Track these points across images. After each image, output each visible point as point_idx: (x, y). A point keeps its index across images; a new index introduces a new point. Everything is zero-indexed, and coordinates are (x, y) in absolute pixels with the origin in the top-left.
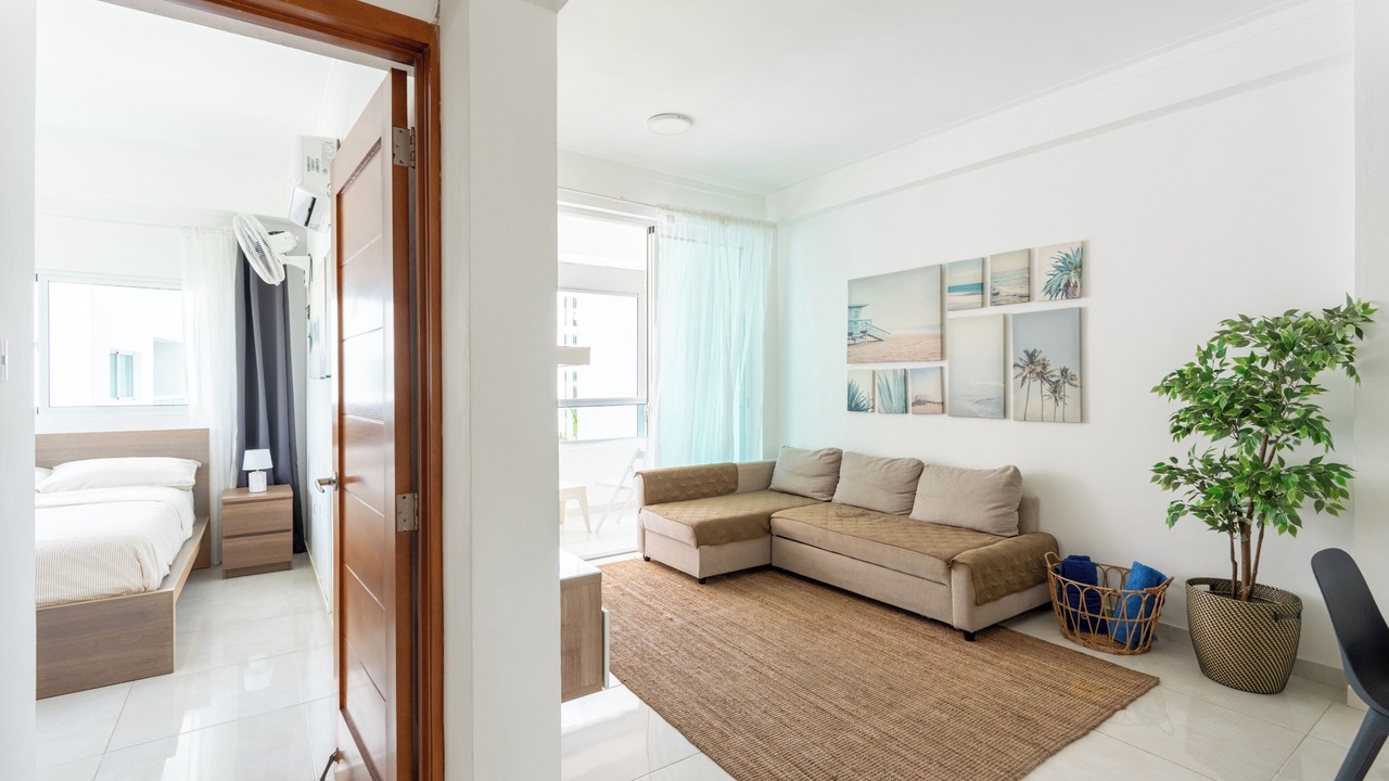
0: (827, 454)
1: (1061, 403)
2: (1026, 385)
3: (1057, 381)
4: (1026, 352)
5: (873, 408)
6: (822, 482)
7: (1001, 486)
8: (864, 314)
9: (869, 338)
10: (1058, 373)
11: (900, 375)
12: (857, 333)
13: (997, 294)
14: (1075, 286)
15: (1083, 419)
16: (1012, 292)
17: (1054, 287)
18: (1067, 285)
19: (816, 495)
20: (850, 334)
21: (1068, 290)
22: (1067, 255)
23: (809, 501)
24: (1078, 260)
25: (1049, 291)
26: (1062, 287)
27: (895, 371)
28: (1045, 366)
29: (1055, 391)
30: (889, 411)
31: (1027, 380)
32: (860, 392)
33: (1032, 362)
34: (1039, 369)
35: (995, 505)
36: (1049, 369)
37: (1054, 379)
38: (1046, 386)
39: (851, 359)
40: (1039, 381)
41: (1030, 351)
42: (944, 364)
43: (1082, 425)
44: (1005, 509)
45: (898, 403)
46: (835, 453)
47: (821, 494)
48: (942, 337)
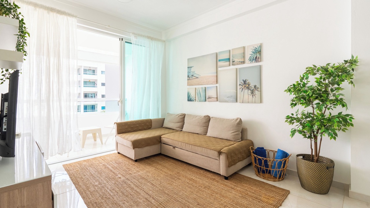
0: (181, 115)
1: (254, 97)
2: (243, 91)
3: (253, 90)
4: (243, 80)
5: (195, 100)
6: (179, 124)
7: (236, 125)
8: (192, 70)
9: (194, 77)
10: (253, 87)
11: (204, 89)
12: (190, 76)
14: (259, 58)
15: (261, 102)
17: (252, 58)
18: (256, 58)
20: (188, 76)
21: (256, 59)
22: (256, 48)
23: (175, 131)
24: (259, 49)
25: (250, 60)
26: (254, 58)
27: (202, 88)
28: (249, 85)
29: (252, 93)
30: (200, 101)
31: (243, 90)
32: (191, 95)
33: (245, 84)
34: (247, 86)
35: (234, 131)
36: (250, 86)
37: (252, 89)
38: (250, 91)
39: (189, 84)
40: (247, 90)
41: (244, 80)
42: (218, 85)
43: (261, 104)
44: (237, 133)
45: (203, 98)
46: (183, 115)
47: (178, 128)
48: (217, 76)
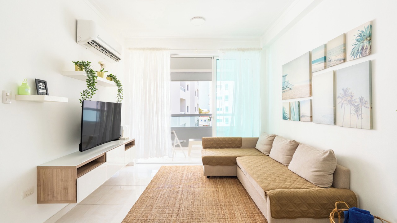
0: (270, 137)
1: (360, 117)
2: (343, 107)
3: (358, 105)
4: (343, 89)
5: (290, 118)
6: (267, 147)
7: (321, 160)
8: (287, 79)
9: (288, 89)
10: (358, 100)
11: (297, 104)
12: (285, 86)
13: (330, 61)
14: (367, 48)
15: (372, 127)
16: (337, 58)
17: (356, 51)
18: (362, 49)
19: (264, 153)
20: (283, 87)
21: (362, 52)
22: (362, 31)
23: (261, 154)
24: (368, 33)
25: (353, 54)
26: (359, 51)
27: (295, 102)
28: (352, 97)
29: (357, 111)
30: (294, 120)
31: (344, 105)
32: (286, 111)
33: (346, 95)
34: (349, 98)
35: (316, 169)
36: (354, 98)
37: (356, 104)
38: (353, 108)
39: (284, 98)
40: (349, 105)
41: (345, 89)
42: (311, 98)
43: (372, 131)
44: (321, 173)
45: (297, 117)
46: (273, 136)
47: (266, 152)
48: (311, 85)
